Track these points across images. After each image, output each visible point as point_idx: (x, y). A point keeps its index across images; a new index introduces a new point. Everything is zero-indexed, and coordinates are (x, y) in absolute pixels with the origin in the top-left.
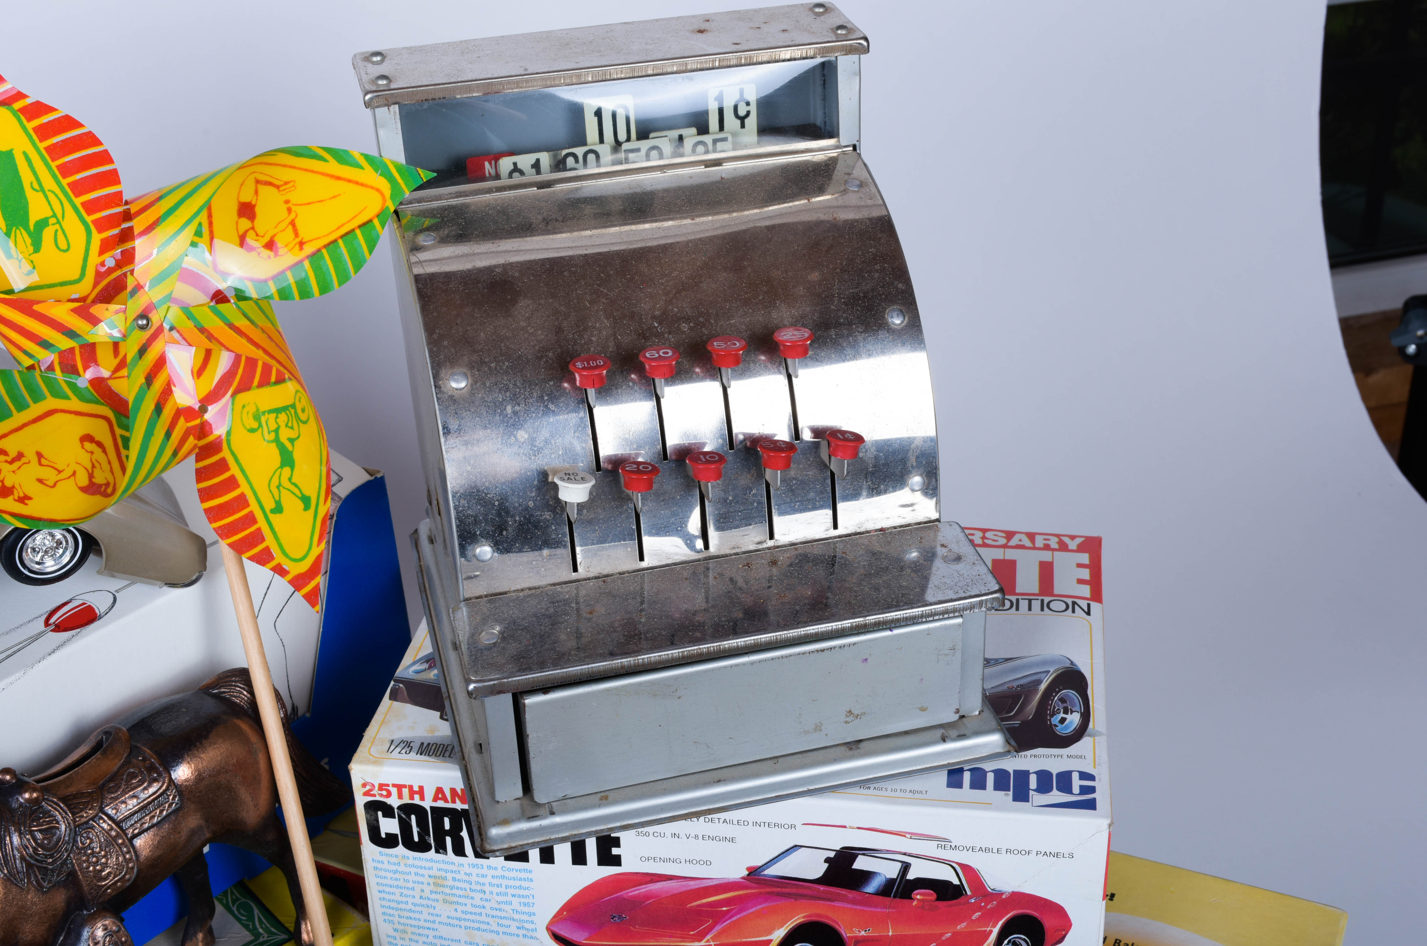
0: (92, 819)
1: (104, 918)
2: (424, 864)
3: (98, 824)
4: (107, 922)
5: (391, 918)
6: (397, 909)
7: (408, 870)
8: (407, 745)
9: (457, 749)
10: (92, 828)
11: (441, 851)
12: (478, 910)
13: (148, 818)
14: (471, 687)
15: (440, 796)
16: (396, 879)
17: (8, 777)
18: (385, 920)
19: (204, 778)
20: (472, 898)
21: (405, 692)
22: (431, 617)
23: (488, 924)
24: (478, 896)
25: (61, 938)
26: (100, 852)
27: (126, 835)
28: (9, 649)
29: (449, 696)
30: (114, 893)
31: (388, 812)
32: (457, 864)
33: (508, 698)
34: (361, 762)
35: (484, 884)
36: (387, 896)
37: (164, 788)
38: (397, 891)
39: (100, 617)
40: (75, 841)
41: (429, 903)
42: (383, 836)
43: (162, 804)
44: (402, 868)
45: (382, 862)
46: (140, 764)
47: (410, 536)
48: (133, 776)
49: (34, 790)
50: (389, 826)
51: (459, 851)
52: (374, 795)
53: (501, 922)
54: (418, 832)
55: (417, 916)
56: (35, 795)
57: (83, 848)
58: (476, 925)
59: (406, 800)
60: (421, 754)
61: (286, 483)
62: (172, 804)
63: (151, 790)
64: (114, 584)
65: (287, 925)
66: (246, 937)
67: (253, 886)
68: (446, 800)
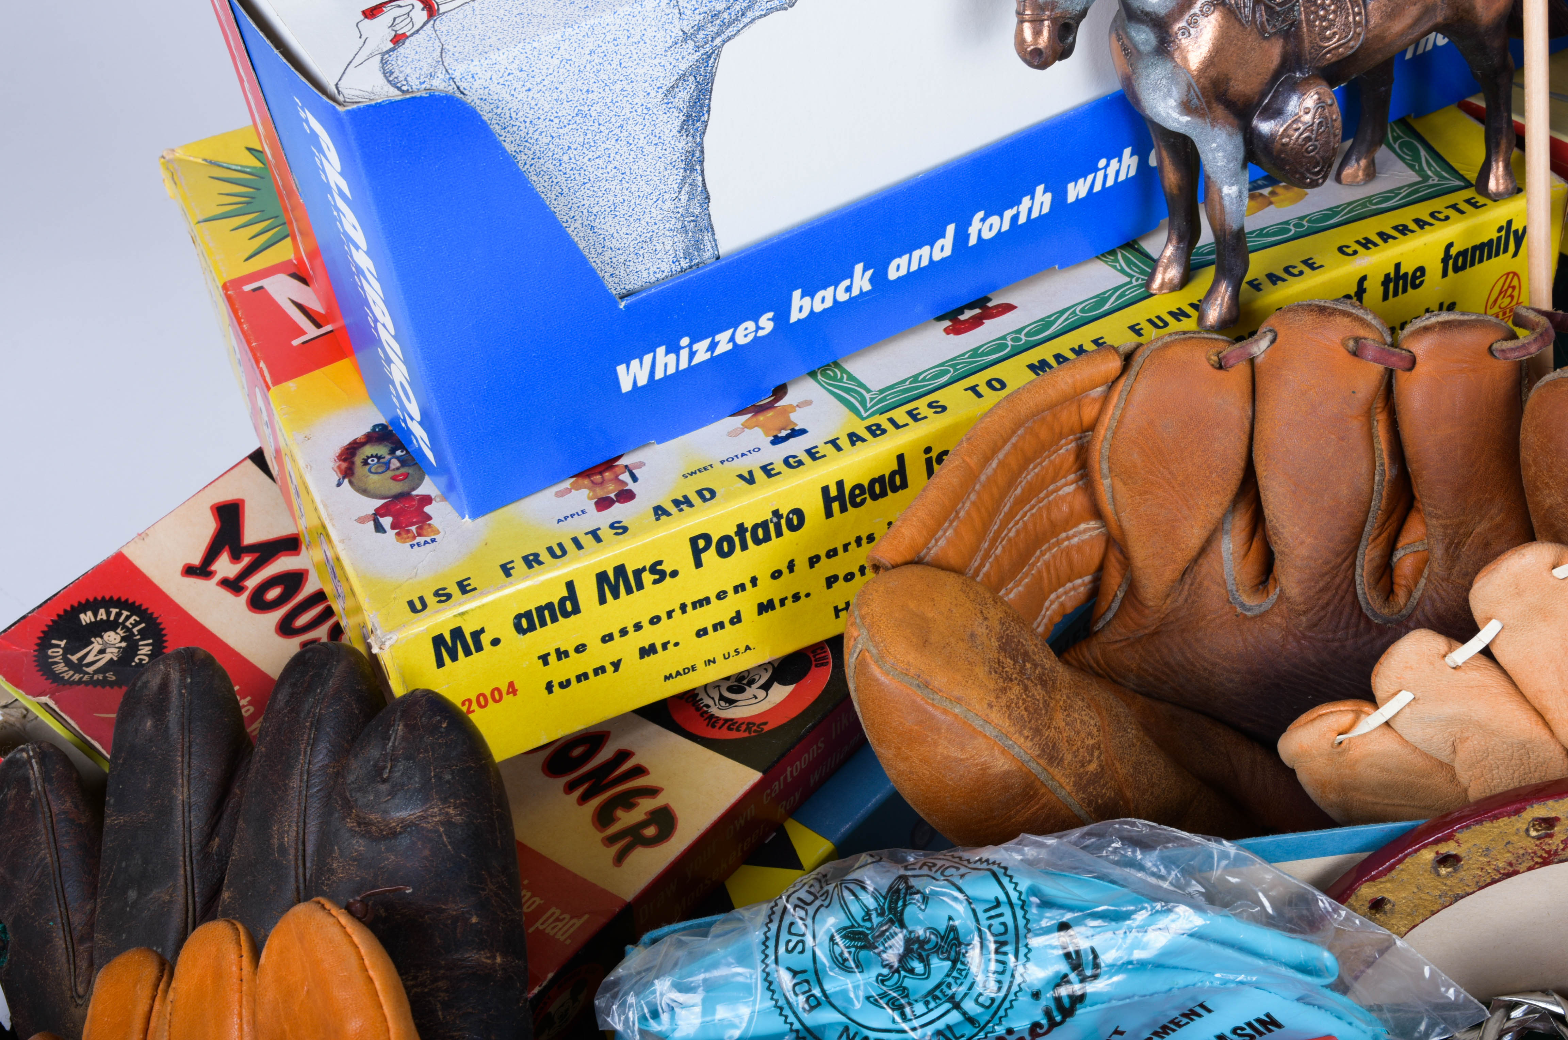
1: (1318, 85)
4: (1322, 91)
26: (1329, 6)
30: (1333, 60)
65: (1462, 172)
66: (1412, 177)
67: (1418, 126)
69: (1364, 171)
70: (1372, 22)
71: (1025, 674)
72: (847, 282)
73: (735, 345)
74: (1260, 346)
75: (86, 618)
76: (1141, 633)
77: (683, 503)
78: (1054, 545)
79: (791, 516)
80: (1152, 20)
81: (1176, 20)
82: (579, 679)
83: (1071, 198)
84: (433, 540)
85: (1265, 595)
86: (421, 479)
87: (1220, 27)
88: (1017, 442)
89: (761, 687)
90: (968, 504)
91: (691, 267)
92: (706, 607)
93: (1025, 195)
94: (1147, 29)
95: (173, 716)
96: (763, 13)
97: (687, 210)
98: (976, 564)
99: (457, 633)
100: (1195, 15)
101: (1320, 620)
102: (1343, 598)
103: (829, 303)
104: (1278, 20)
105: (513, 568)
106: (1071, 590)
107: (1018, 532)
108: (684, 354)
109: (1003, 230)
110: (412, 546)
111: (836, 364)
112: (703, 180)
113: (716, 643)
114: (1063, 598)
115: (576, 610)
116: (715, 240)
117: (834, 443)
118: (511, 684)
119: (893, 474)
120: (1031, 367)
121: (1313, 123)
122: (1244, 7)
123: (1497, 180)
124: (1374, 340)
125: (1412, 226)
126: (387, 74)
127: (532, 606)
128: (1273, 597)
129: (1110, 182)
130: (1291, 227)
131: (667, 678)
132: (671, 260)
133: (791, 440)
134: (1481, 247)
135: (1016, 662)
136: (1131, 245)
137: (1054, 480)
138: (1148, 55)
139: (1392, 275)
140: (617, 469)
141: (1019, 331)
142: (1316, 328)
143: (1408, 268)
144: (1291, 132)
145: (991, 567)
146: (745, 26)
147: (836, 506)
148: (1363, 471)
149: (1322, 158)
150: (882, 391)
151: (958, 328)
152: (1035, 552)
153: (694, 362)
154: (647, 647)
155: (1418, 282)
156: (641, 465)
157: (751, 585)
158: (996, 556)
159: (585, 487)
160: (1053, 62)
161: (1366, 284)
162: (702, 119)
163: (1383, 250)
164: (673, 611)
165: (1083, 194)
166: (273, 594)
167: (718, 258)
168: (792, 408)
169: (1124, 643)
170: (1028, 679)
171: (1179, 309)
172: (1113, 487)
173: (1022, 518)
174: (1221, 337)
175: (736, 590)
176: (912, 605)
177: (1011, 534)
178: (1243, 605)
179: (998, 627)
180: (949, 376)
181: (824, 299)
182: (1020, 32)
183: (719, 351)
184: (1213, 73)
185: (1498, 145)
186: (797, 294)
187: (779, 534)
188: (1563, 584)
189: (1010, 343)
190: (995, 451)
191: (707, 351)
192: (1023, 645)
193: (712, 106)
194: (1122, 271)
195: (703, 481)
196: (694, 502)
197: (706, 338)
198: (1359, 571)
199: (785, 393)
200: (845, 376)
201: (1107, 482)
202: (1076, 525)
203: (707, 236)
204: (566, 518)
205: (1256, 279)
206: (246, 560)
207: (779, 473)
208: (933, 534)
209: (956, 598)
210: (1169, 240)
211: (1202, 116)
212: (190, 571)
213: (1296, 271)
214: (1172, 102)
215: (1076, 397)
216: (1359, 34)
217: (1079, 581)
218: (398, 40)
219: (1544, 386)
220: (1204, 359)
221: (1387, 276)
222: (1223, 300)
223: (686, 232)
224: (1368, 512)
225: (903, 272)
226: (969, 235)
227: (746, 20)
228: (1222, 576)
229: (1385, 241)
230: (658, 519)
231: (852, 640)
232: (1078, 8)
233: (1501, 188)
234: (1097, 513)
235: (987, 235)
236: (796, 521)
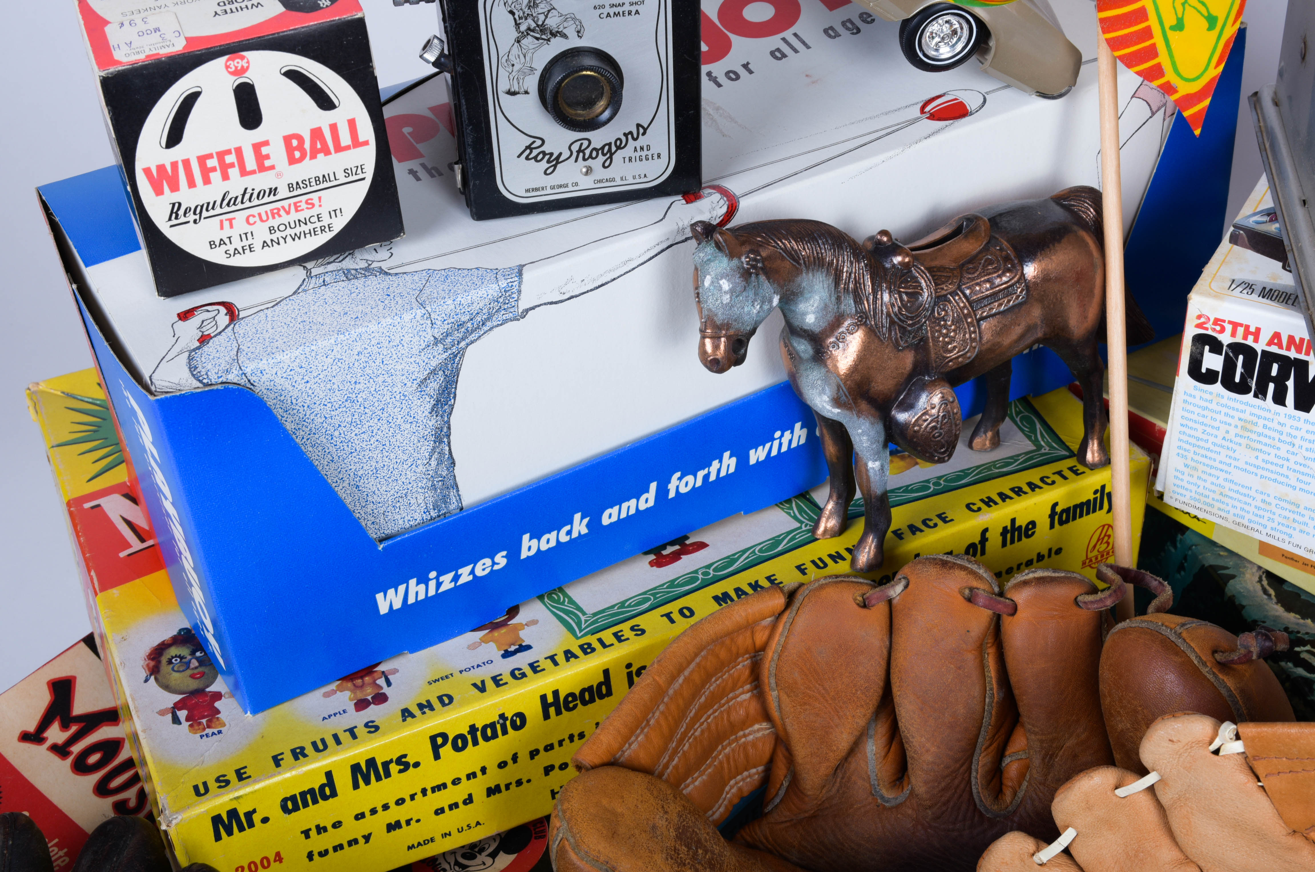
0: (951, 294)
1: (943, 386)
2: (1237, 405)
3: (954, 299)
4: (945, 391)
5: (1185, 453)
6: (1194, 445)
7: (1219, 408)
8: (1249, 287)
9: (1301, 298)
10: (950, 302)
11: (1260, 396)
12: (1280, 462)
13: (996, 304)
15: (1276, 341)
16: (1203, 416)
17: (885, 239)
18: (1178, 454)
19: (1050, 279)
20: (1278, 449)
21: (1246, 239)
22: (1272, 174)
23: (1287, 477)
24: (1284, 448)
25: (902, 397)
26: (951, 326)
27: (976, 316)
28: (888, 128)
29: (1292, 249)
30: (954, 367)
31: (1216, 347)
32: (1273, 412)
34: (1202, 294)
35: (1295, 437)
36: (1188, 431)
37: (1016, 279)
38: (1200, 428)
39: (971, 114)
40: (933, 311)
41: (1231, 445)
42: (1204, 370)
43: (1011, 295)
44: (1213, 406)
45: (1194, 397)
46: (998, 253)
47: (1249, 98)
48: (990, 262)
49: (908, 255)
50: (1213, 362)
51: (1280, 399)
52: (1207, 329)
53: (1301, 477)
54: (1242, 373)
55: (1213, 455)
56: (907, 260)
57: (938, 319)
58: (1274, 476)
59: (1239, 339)
60: (1263, 297)
62: (1019, 296)
63: (1005, 279)
64: (985, 86)
65: (1068, 444)
66: (1029, 446)
67: (1036, 404)
68: (1280, 346)
69: (990, 440)
70: (985, 339)
71: (696, 859)
72: (568, 528)
73: (475, 576)
74: (896, 590)
76: (802, 816)
77: (426, 707)
78: (733, 741)
79: (515, 718)
80: (809, 335)
81: (828, 336)
82: (335, 849)
83: (753, 461)
84: (220, 732)
85: (900, 790)
86: (215, 678)
87: (863, 342)
88: (701, 661)
89: (489, 855)
90: (657, 714)
91: (439, 516)
92: (443, 791)
93: (715, 459)
94: (806, 342)
96: (500, 323)
97: (436, 472)
98: (665, 761)
99: (233, 813)
100: (843, 332)
101: (942, 814)
102: (960, 796)
103: (553, 544)
104: (909, 337)
105: (282, 759)
106: (747, 777)
107: (702, 732)
108: (432, 584)
109: (697, 486)
110: (202, 737)
111: (561, 590)
112: (450, 449)
113: (451, 820)
114: (741, 783)
115: (334, 794)
116: (459, 495)
117: (552, 658)
118: (278, 854)
119: (600, 685)
120: (716, 598)
121: (938, 416)
122: (883, 327)
123: (1093, 454)
124: (984, 590)
125: (1026, 488)
126: (192, 369)
127: (297, 791)
128: (907, 791)
129: (784, 449)
130: (931, 485)
131: (410, 848)
132: (422, 511)
133: (518, 654)
134: (1081, 505)
135: (689, 848)
136: (804, 495)
137: (733, 689)
138: (807, 360)
139: (1009, 528)
140: (375, 675)
141: (708, 567)
142: (939, 579)
143: (1022, 522)
144: (920, 422)
145: (679, 761)
146: (485, 333)
147: (552, 710)
148: (976, 694)
149: (947, 442)
150: (595, 614)
151: (660, 562)
152: (717, 747)
153: (441, 590)
154: (393, 823)
155: (1030, 533)
156: (395, 671)
157: (481, 773)
158: (684, 752)
159: (348, 690)
160: (729, 367)
161: (988, 535)
162: (449, 403)
163: (1001, 508)
164: (416, 794)
165: (762, 457)
166: (94, 758)
167: (462, 509)
168: (521, 626)
169: (788, 824)
170: (699, 863)
171: (837, 552)
172: (779, 696)
173: (706, 720)
174: (866, 581)
175: (469, 777)
176: (605, 802)
177: (697, 733)
178: (882, 797)
179: (676, 819)
180: (649, 603)
181: (548, 541)
182: (702, 346)
183: (461, 581)
184: (857, 377)
185: (1093, 426)
186: (526, 537)
187: (505, 732)
188: (1124, 801)
189: (700, 576)
190: (680, 670)
191: (451, 582)
192: (697, 834)
193: (457, 393)
194: (795, 518)
195: (443, 688)
196: (435, 706)
197: (451, 571)
198: (974, 774)
199: (517, 613)
200: (566, 600)
201: (775, 693)
202: (752, 725)
203: (453, 493)
204: (330, 716)
205: (900, 529)
206: (74, 729)
207: (506, 683)
208: (626, 739)
209: (642, 795)
210: (830, 497)
211: (850, 409)
212: (25, 737)
213: (931, 524)
214: (826, 398)
215: (750, 626)
216: (975, 348)
217: (754, 771)
218: (204, 339)
219: (1116, 633)
220: (851, 599)
221: (1005, 528)
222: (870, 549)
223: (436, 489)
224: (981, 727)
225: (614, 519)
226: (669, 490)
227: (486, 328)
228: (866, 773)
229: (1004, 500)
230: (404, 720)
231: (556, 829)
232: (748, 328)
233: (1097, 459)
234: (767, 716)
235: (683, 490)
236: (519, 722)
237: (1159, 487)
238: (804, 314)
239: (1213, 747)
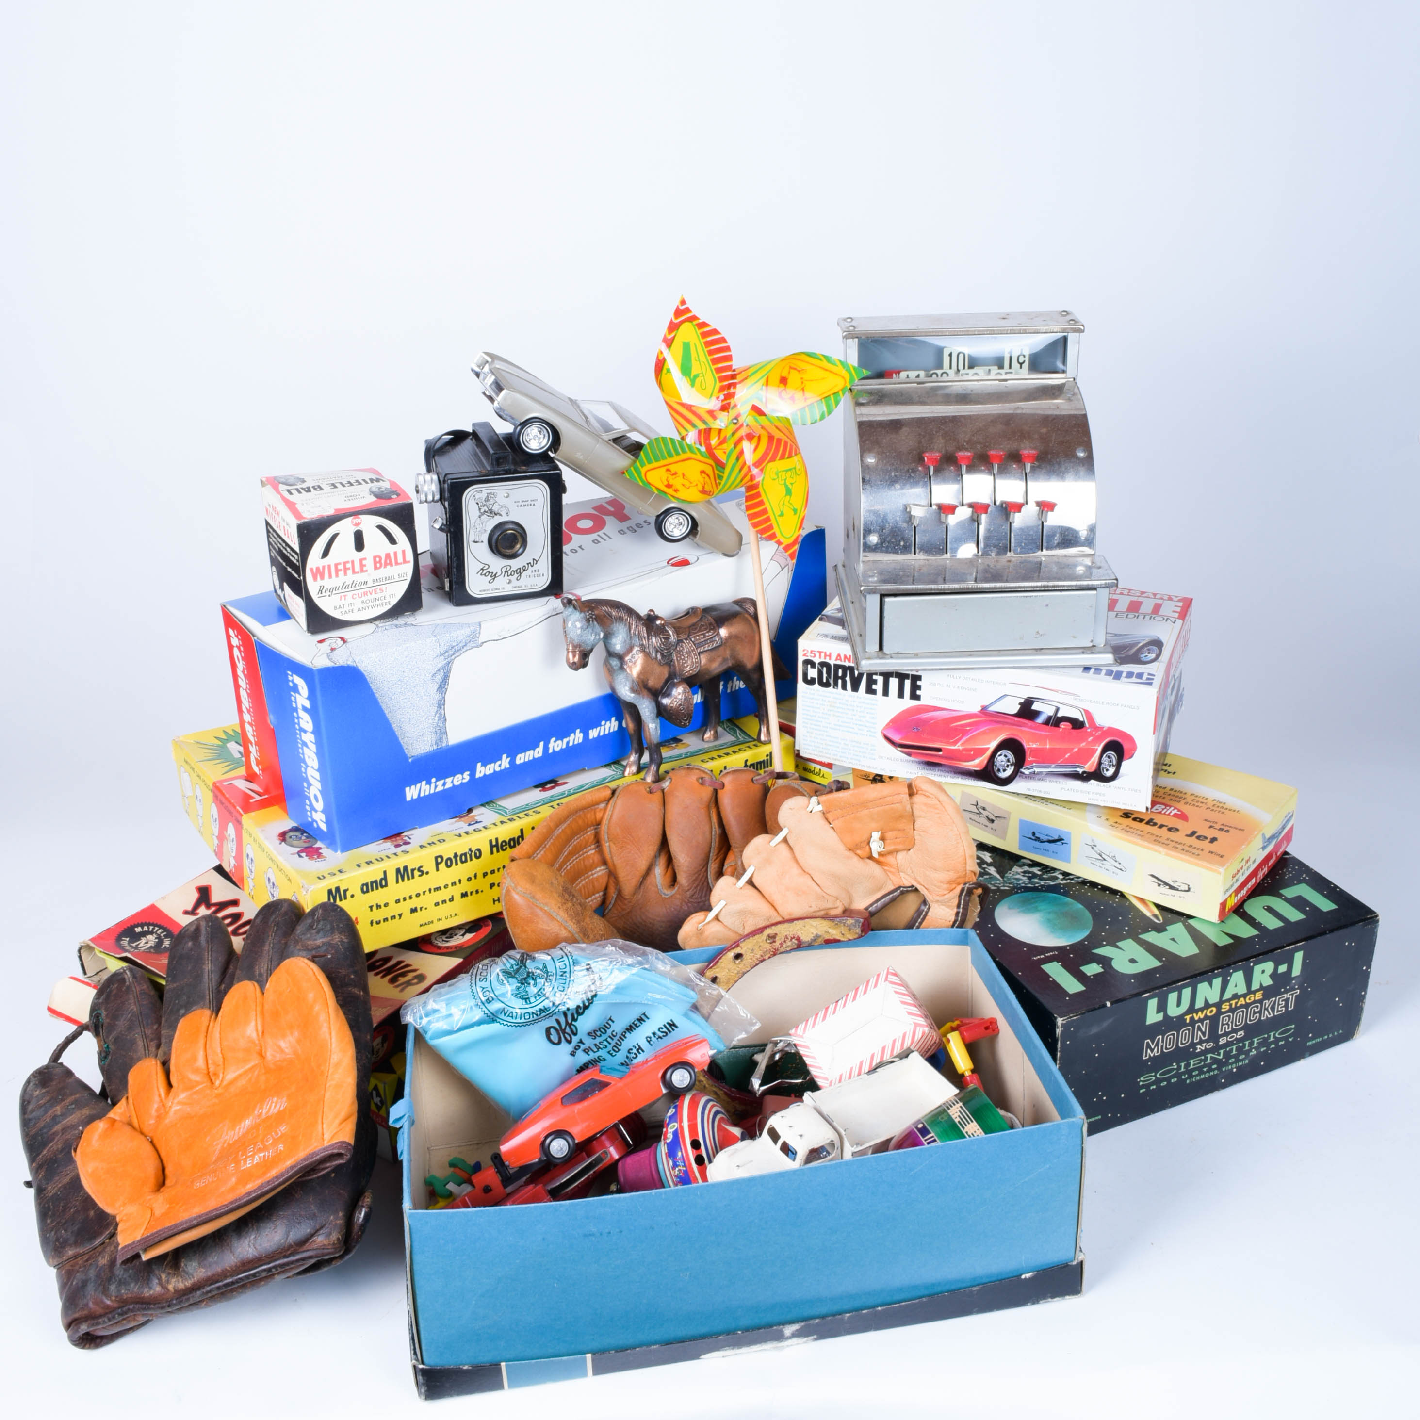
2: (826, 694)
5: (806, 726)
6: (810, 721)
7: (818, 697)
8: (826, 636)
11: (835, 687)
12: (850, 721)
14: (862, 588)
15: (839, 658)
16: (813, 703)
18: (803, 727)
20: (848, 714)
21: (826, 619)
23: (853, 729)
24: (850, 713)
28: (651, 570)
29: (847, 621)
31: (813, 665)
33: (878, 597)
34: (804, 640)
35: (854, 706)
36: (806, 713)
38: (811, 711)
41: (827, 717)
42: (809, 678)
44: (815, 697)
45: (807, 693)
50: (813, 673)
51: (844, 687)
52: (808, 657)
53: (859, 728)
54: (826, 677)
55: (818, 724)
58: (847, 730)
59: (823, 660)
60: (833, 640)
61: (787, 503)
64: (697, 550)
65: (751, 735)
66: (733, 738)
67: (737, 722)
68: (841, 660)
72: (499, 763)
73: (453, 785)
74: (667, 785)
75: (138, 930)
76: (624, 912)
77: (432, 844)
78: (587, 876)
79: (476, 852)
82: (384, 920)
83: (591, 737)
85: (674, 888)
88: (569, 823)
90: (550, 843)
92: (439, 892)
93: (572, 733)
95: (203, 939)
99: (337, 889)
101: (695, 893)
102: (703, 883)
103: (492, 771)
105: (361, 865)
106: (594, 899)
107: (571, 868)
109: (563, 747)
111: (494, 803)
113: (442, 910)
115: (386, 885)
117: (494, 824)
118: (356, 919)
119: (518, 837)
124: (708, 778)
125: (732, 753)
127: (369, 881)
128: (676, 888)
129: (607, 732)
130: (683, 755)
131: (421, 925)
134: (760, 763)
136: (616, 761)
137: (585, 847)
141: (570, 789)
142: (686, 774)
143: (730, 767)
147: (495, 849)
148: (708, 831)
150: (513, 809)
151: (544, 790)
152: (579, 878)
153: (437, 791)
154: (414, 908)
157: (458, 883)
163: (720, 761)
164: (426, 891)
165: (596, 736)
166: (227, 921)
169: (617, 918)
171: (635, 780)
172: (610, 848)
173: (573, 861)
175: (453, 884)
176: (528, 869)
178: (664, 895)
179: (562, 884)
180: (541, 803)
181: (490, 769)
183: (447, 786)
186: (479, 764)
187: (471, 859)
188: (772, 849)
189: (567, 792)
190: (561, 823)
191: (442, 786)
194: (613, 771)
195: (440, 837)
196: (436, 844)
197: (442, 780)
198: (709, 873)
200: (498, 806)
201: (607, 846)
202: (596, 868)
203: (445, 736)
204: (382, 851)
206: (213, 909)
207: (472, 835)
211: (639, 694)
212: (186, 912)
214: (627, 688)
215: (593, 806)
217: (598, 894)
219: (772, 791)
220: (644, 790)
225: (522, 761)
226: (549, 748)
228: (656, 883)
229: (721, 758)
230: (421, 850)
234: (605, 862)
235: (557, 749)
236: (478, 854)
237: (797, 748)
238: (615, 645)
239: (809, 809)
